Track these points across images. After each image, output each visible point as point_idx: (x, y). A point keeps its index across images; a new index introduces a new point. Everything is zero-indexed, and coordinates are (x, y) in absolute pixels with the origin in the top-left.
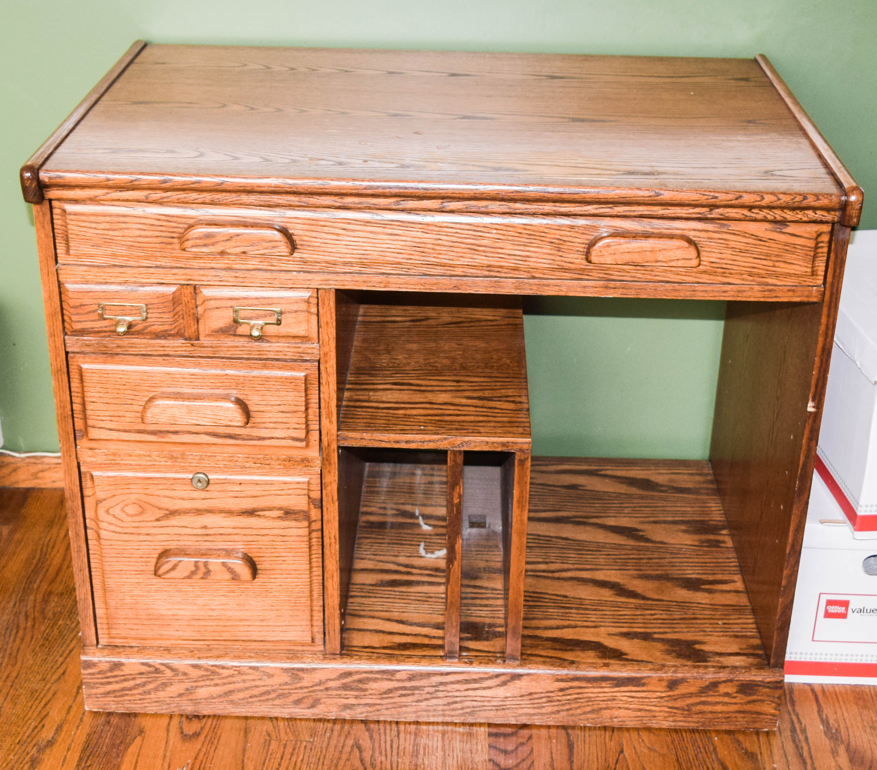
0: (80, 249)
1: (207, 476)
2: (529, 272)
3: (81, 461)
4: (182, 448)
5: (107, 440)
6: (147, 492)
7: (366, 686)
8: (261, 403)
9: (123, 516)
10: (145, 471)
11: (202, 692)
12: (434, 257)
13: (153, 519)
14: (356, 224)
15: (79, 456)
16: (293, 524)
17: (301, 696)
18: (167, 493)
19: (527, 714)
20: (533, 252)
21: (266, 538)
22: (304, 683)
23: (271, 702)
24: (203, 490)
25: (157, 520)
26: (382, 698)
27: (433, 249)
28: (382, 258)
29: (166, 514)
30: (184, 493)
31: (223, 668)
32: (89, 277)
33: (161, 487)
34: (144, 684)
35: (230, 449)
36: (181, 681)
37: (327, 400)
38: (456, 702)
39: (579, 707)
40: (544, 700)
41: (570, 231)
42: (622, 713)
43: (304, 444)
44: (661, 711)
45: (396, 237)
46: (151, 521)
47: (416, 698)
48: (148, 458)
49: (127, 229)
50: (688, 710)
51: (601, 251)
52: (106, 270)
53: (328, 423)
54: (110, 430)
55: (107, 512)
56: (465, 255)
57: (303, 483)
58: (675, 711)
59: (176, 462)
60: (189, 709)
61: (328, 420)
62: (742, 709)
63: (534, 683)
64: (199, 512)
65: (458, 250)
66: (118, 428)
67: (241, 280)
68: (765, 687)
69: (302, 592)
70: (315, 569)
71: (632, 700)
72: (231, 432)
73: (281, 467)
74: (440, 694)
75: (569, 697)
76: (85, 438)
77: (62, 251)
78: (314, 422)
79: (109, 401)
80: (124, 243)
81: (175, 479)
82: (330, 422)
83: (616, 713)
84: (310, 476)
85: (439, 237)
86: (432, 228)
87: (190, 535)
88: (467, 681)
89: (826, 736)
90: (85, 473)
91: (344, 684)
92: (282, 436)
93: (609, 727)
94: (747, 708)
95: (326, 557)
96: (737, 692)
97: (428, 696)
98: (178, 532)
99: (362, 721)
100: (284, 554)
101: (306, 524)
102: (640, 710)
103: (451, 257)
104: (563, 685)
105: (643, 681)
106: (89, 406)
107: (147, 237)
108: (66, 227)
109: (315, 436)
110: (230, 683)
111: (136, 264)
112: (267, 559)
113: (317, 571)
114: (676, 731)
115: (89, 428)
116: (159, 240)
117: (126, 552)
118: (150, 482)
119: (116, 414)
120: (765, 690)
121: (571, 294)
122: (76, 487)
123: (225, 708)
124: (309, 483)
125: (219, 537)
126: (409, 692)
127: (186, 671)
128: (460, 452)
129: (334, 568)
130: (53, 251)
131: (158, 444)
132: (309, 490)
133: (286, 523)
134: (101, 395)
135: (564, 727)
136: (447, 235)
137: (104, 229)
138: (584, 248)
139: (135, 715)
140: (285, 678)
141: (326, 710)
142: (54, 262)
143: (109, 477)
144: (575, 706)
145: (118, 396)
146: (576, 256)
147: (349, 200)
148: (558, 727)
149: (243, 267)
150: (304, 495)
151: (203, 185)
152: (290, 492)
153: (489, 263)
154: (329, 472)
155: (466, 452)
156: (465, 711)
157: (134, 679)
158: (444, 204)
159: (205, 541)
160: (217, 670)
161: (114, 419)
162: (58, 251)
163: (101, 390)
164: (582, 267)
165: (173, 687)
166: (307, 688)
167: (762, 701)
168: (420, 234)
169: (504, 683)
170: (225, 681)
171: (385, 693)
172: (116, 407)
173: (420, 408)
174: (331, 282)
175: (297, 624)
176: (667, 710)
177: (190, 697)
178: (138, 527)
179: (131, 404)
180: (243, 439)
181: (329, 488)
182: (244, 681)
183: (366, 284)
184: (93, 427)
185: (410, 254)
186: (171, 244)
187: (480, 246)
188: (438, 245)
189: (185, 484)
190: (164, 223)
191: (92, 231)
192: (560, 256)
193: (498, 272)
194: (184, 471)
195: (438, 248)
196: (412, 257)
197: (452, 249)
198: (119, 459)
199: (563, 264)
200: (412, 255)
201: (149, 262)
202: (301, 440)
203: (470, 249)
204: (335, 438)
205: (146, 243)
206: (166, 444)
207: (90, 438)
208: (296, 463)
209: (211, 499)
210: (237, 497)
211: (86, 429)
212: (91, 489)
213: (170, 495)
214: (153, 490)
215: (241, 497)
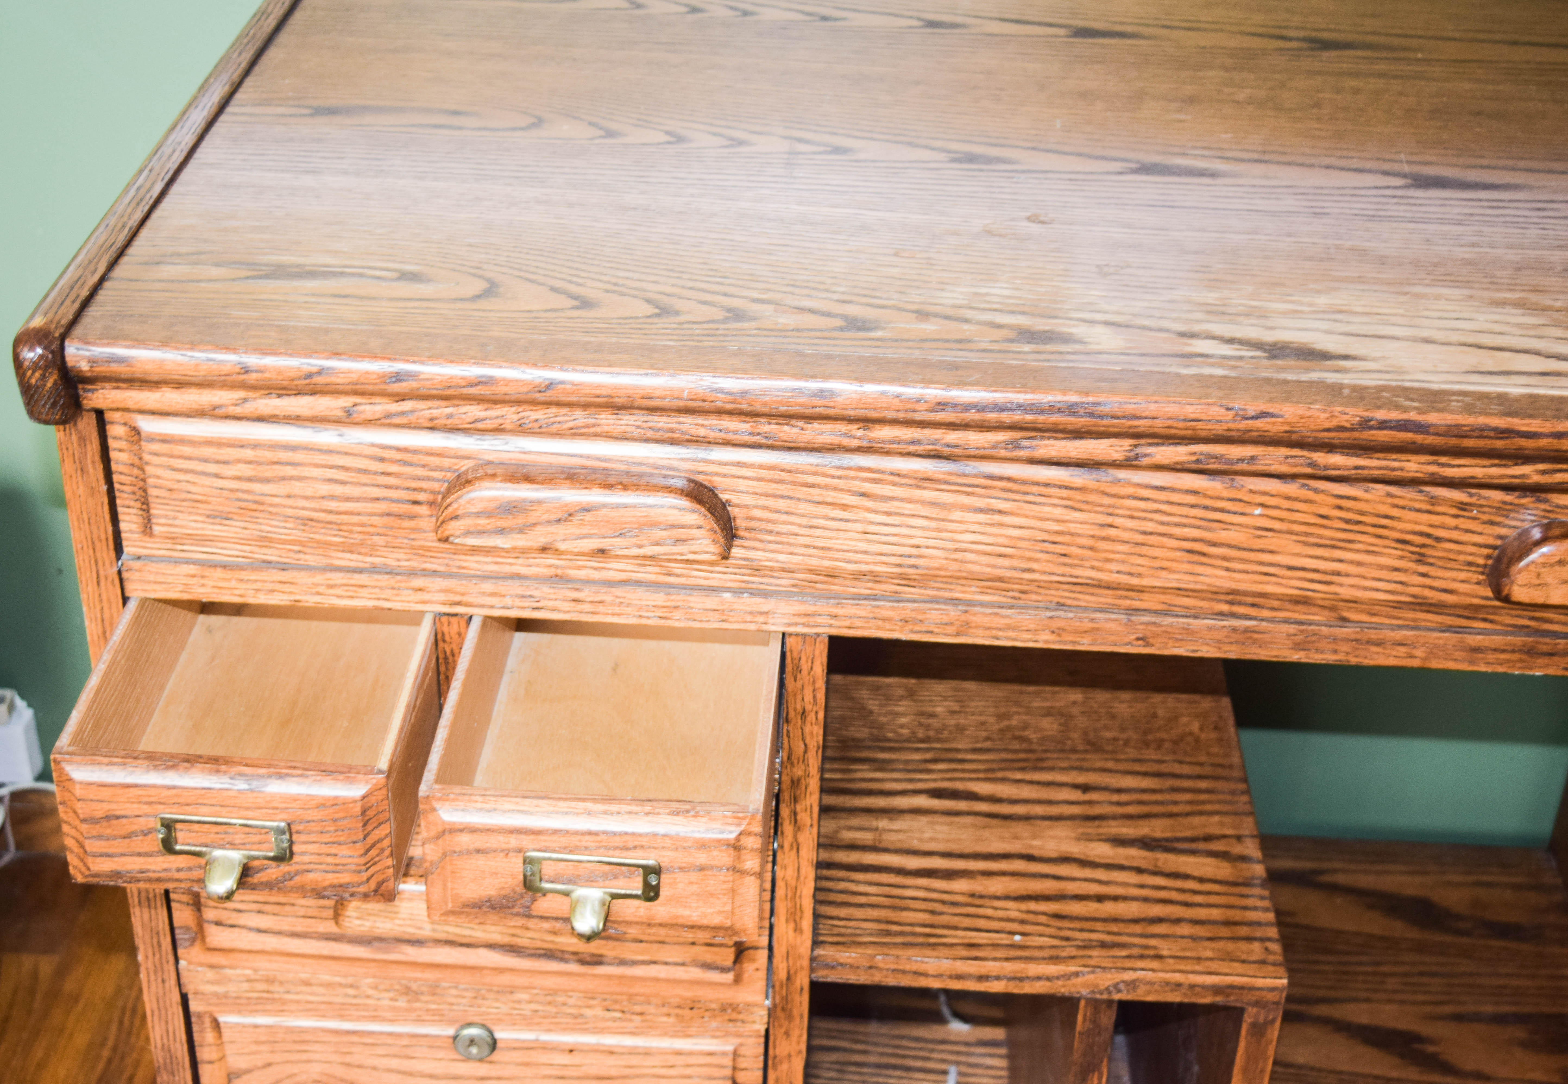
0: (177, 522)
1: (491, 1032)
2: (1332, 609)
3: (189, 988)
4: (430, 975)
5: (250, 950)
6: (348, 1059)
10: (342, 1017)
12: (1093, 568)
14: (894, 484)
15: (182, 981)
18: (394, 1063)
20: (1352, 562)
24: (481, 1060)
27: (1091, 548)
28: (955, 566)
30: (436, 1064)
32: (202, 590)
33: (380, 1051)
35: (550, 981)
41: (1456, 516)
43: (730, 977)
45: (997, 518)
48: (351, 991)
49: (300, 479)
51: (1538, 575)
52: (243, 575)
53: (791, 933)
54: (259, 931)
56: (1174, 565)
57: (724, 1054)
59: (418, 1000)
61: (792, 925)
65: (1157, 552)
66: (277, 928)
67: (587, 607)
72: (553, 947)
73: (672, 1020)
76: (198, 943)
77: (134, 527)
80: (290, 512)
81: (414, 1036)
82: (795, 930)
84: (738, 1041)
86: (1093, 498)
90: (200, 1015)
92: (679, 959)
103: (1134, 570)
107: (348, 499)
108: (142, 469)
109: (757, 958)
111: (321, 562)
115: (206, 925)
116: (382, 507)
118: (355, 1039)
121: (1435, 664)
122: (178, 1045)
124: (736, 1054)
128: (1110, 1002)
130: (110, 529)
131: (373, 964)
132: (734, 1068)
136: (1132, 517)
137: (239, 478)
138: (1488, 557)
142: (113, 554)
143: (256, 1026)
146: (1463, 575)
147: (886, 433)
149: (596, 575)
150: (724, 1078)
151: (501, 389)
152: (688, 1071)
153: (1234, 586)
154: (787, 1034)
155: (1124, 1006)
158: (1139, 450)
161: (267, 907)
162: (123, 526)
164: (1476, 601)
168: (1058, 512)
173: (1003, 874)
174: (819, 620)
180: (581, 962)
181: (785, 1067)
183: (909, 627)
184: (217, 923)
185: (1030, 559)
186: (412, 517)
187: (1214, 544)
188: (1104, 539)
189: (438, 1047)
190: (394, 468)
191: (208, 481)
192: (1424, 575)
193: (1253, 605)
194: (436, 1018)
195: (1102, 545)
196: (1035, 566)
197: (1138, 550)
198: (281, 989)
199: (1427, 593)
200: (1036, 560)
201: (354, 557)
202: (724, 970)
203: (1189, 551)
204: (806, 963)
205: (346, 513)
206: (394, 966)
207: (211, 945)
208: (707, 1014)
209: (499, 1078)
210: (561, 1078)
211: (201, 927)
212: (214, 1048)
213: (402, 1069)
214: (363, 1056)
215: (571, 1078)
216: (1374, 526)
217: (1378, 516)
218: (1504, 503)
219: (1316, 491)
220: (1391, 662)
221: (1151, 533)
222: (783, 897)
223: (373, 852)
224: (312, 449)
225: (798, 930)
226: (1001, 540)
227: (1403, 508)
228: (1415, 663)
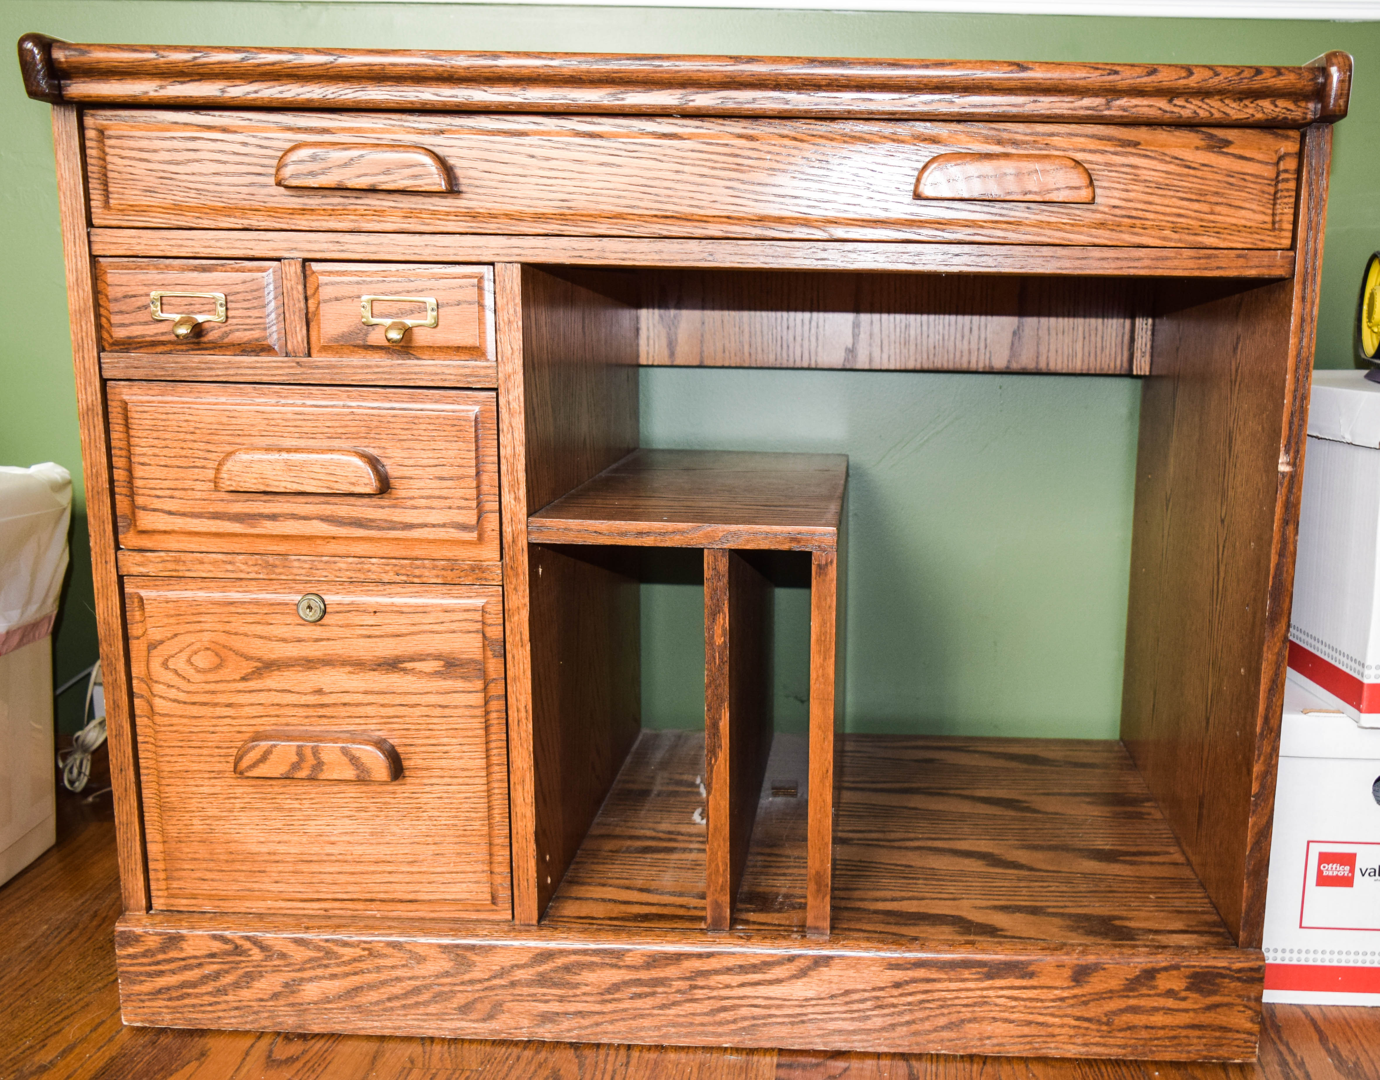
0: (124, 196)
1: (322, 599)
2: (823, 228)
3: (124, 571)
4: (282, 547)
5: (165, 532)
6: (228, 627)
7: (577, 979)
8: (407, 462)
9: (189, 672)
11: (311, 991)
12: (673, 204)
13: (238, 677)
15: (119, 564)
16: (460, 684)
17: (471, 997)
18: (259, 629)
19: (840, 1032)
21: (417, 711)
22: (476, 974)
23: (422, 1010)
24: (315, 622)
25: (244, 679)
26: (604, 1002)
27: (673, 189)
29: (258, 669)
30: (285, 629)
31: (346, 944)
32: (138, 247)
33: (249, 619)
34: (217, 975)
35: (360, 549)
36: (276, 969)
37: (511, 459)
38: (724, 1009)
39: (927, 1018)
40: (869, 1004)
42: (1000, 1028)
43: (474, 535)
44: (1062, 1026)
46: (234, 680)
47: (659, 1000)
48: (230, 567)
49: (199, 161)
50: (1107, 1021)
53: (512, 499)
54: (170, 513)
55: (165, 665)
57: (475, 610)
58: (1086, 1024)
59: (274, 573)
60: (289, 1022)
61: (513, 494)
62: (1196, 1022)
63: (851, 973)
64: (310, 664)
65: (711, 190)
66: (182, 511)
68: (1232, 978)
69: (475, 810)
70: (496, 768)
71: (1014, 1003)
72: (360, 515)
73: (440, 581)
74: (699, 993)
75: (910, 999)
76: (131, 529)
77: (99, 203)
78: (492, 498)
79: (169, 462)
80: (191, 185)
81: (273, 604)
82: (515, 499)
83: (989, 1028)
84: (485, 598)
85: (679, 169)
87: (295, 706)
88: (743, 969)
89: (1339, 1071)
90: (130, 597)
91: (540, 974)
92: (441, 522)
93: (979, 1056)
94: (1205, 1018)
95: (513, 744)
96: (1187, 989)
97: (679, 997)
98: (275, 701)
99: (571, 1044)
100: (445, 740)
101: (479, 684)
102: (1029, 1023)
103: (699, 204)
104: (899, 975)
105: (1031, 968)
106: (139, 472)
107: (228, 174)
108: (105, 160)
109: (492, 522)
110: (355, 974)
111: (213, 224)
112: (418, 749)
113: (499, 773)
114: (1089, 1062)
115: (137, 510)
116: (249, 179)
117: (194, 737)
118: (233, 609)
119: (180, 484)
120: (1233, 985)
122: (115, 618)
123: (348, 1021)
124: (483, 610)
125: (342, 709)
126: (647, 990)
127: (284, 950)
128: (723, 551)
129: (526, 766)
131: (245, 540)
132: (484, 623)
133: (448, 684)
134: (157, 451)
135: (904, 1056)
139: (202, 1033)
140: (445, 964)
141: (512, 1023)
142: (85, 221)
143: (168, 602)
144: (920, 1015)
145: (184, 453)
148: (893, 1056)
150: (477, 632)
152: (454, 626)
153: (759, 212)
154: (515, 589)
156: (740, 1025)
157: (200, 965)
159: (320, 717)
160: (336, 948)
161: (177, 493)
162: (92, 204)
163: (156, 442)
165: (263, 980)
166: (480, 981)
167: (1229, 1005)
169: (803, 973)
170: (347, 969)
171: (608, 991)
172: (181, 473)
174: (514, 251)
175: (468, 868)
176: (1073, 1023)
177: (291, 1000)
178: (213, 692)
179: (203, 467)
180: (380, 528)
181: (516, 618)
182: (378, 969)
183: (568, 253)
184: (144, 509)
185: (636, 199)
187: (743, 182)
188: (678, 181)
189: (288, 613)
190: (259, 151)
192: (872, 199)
194: (287, 591)
195: (679, 186)
196: (639, 204)
197: (700, 188)
198: (184, 568)
200: (639, 199)
201: (232, 220)
202: (469, 529)
203: (729, 188)
204: (524, 527)
206: (259, 540)
207: (140, 529)
208: (462, 574)
209: (328, 639)
210: (369, 637)
211: (133, 513)
212: (140, 625)
213: (264, 634)
214: (237, 624)
215: (376, 637)
221: (707, 176)
222: (506, 470)
225: (517, 499)
226: (618, 186)
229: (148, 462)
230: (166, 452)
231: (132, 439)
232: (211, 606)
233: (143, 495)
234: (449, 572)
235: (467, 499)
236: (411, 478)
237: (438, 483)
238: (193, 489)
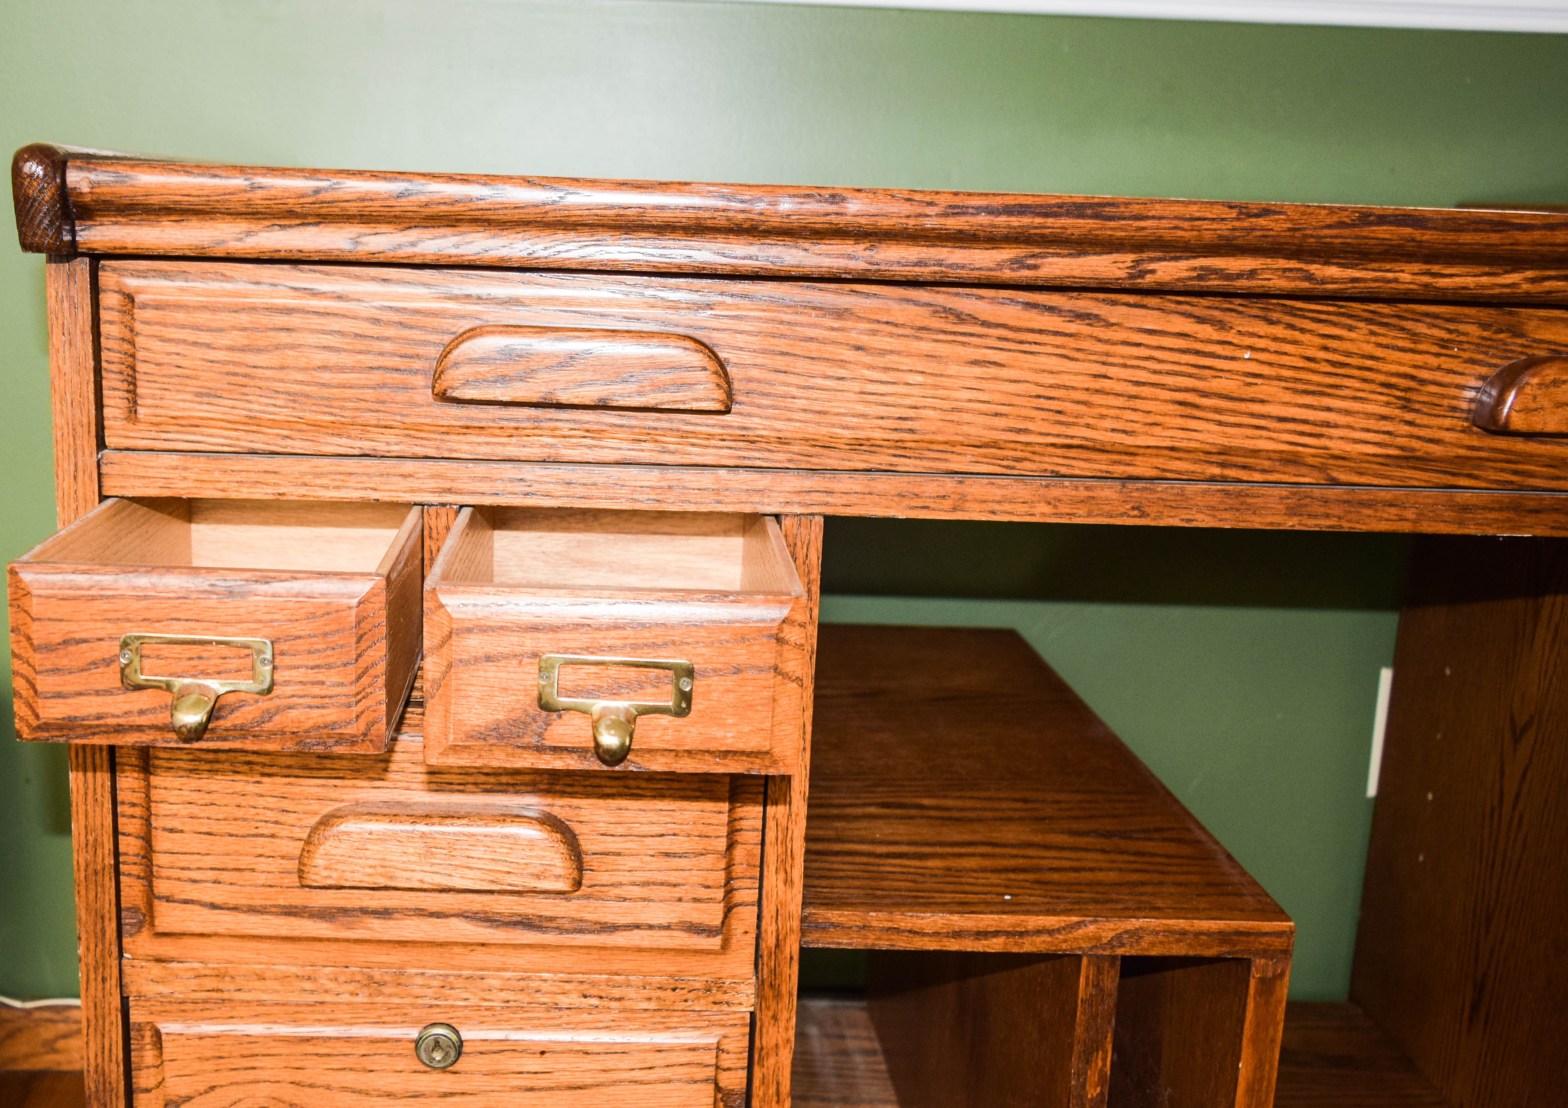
0: (162, 401)
1: (457, 1032)
2: (1322, 468)
3: (132, 990)
4: (396, 957)
5: (202, 935)
6: (299, 1076)
8: (612, 829)
10: (295, 1022)
12: (1088, 426)
15: (124, 981)
18: (350, 1079)
20: (1339, 411)
24: (444, 1070)
30: (395, 1078)
32: (182, 485)
33: (336, 1063)
35: (524, 959)
37: (783, 822)
41: (1438, 355)
43: (716, 941)
45: (993, 371)
48: (308, 985)
49: (292, 347)
51: (1534, 398)
52: (231, 464)
53: (781, 885)
54: (213, 906)
56: (1168, 420)
57: (706, 1048)
59: (381, 993)
61: (782, 875)
65: (1151, 406)
66: (232, 902)
67: (580, 491)
72: (529, 911)
73: (652, 1005)
76: (145, 929)
77: (118, 412)
78: (748, 883)
79: (215, 827)
80: (280, 386)
81: (374, 1041)
82: (785, 882)
84: (722, 1031)
85: (1103, 369)
90: (140, 1028)
92: (663, 921)
103: (1129, 427)
106: (162, 842)
107: (342, 369)
108: (132, 342)
109: (745, 917)
111: (309, 447)
115: (156, 902)
116: (376, 377)
118: (309, 1048)
119: (230, 862)
122: (114, 1066)
124: (719, 1049)
128: (1113, 957)
130: (94, 412)
131: (335, 946)
132: (717, 1067)
134: (195, 810)
136: (1124, 366)
137: (231, 349)
142: (94, 443)
143: (201, 1038)
145: (240, 813)
146: (1447, 422)
147: (889, 254)
149: (590, 455)
150: (706, 1080)
152: (667, 1073)
153: (1225, 442)
154: (775, 1018)
155: (1128, 961)
158: (1142, 267)
161: (224, 876)
162: (106, 411)
163: (195, 796)
164: (1463, 452)
168: (1053, 362)
172: (233, 844)
174: (817, 497)
179: (273, 836)
180: (560, 930)
181: (772, 1061)
184: (168, 899)
185: (1026, 418)
186: (406, 388)
187: (1205, 394)
188: (1097, 391)
189: (400, 1054)
190: (391, 332)
191: (198, 352)
192: (1410, 423)
193: (1244, 467)
194: (399, 1019)
195: (1097, 399)
196: (1030, 426)
197: (1132, 403)
198: (232, 987)
199: (1415, 444)
200: (1032, 419)
201: (343, 441)
202: (709, 931)
203: (1181, 403)
204: (796, 924)
205: (339, 386)
206: (357, 947)
207: (160, 930)
208: (691, 996)
209: (463, 1094)
210: (531, 1089)
211: (150, 906)
212: (152, 1070)
213: (359, 1086)
214: (315, 1071)
215: (541, 1089)
216: (1360, 368)
217: (1364, 357)
218: (1484, 338)
219: (1302, 331)
220: (1384, 527)
221: (1144, 384)
222: (774, 840)
223: (365, 680)
224: (308, 312)
225: (788, 882)
226: (998, 397)
227: (1387, 347)
228: (1406, 527)
229: (180, 827)
230: (211, 811)
231: (153, 792)
232: (273, 1044)
233: (169, 878)
234: (669, 993)
235: (708, 887)
236: (619, 854)
237: (665, 863)
238: (253, 870)
